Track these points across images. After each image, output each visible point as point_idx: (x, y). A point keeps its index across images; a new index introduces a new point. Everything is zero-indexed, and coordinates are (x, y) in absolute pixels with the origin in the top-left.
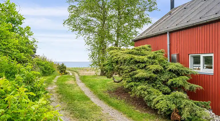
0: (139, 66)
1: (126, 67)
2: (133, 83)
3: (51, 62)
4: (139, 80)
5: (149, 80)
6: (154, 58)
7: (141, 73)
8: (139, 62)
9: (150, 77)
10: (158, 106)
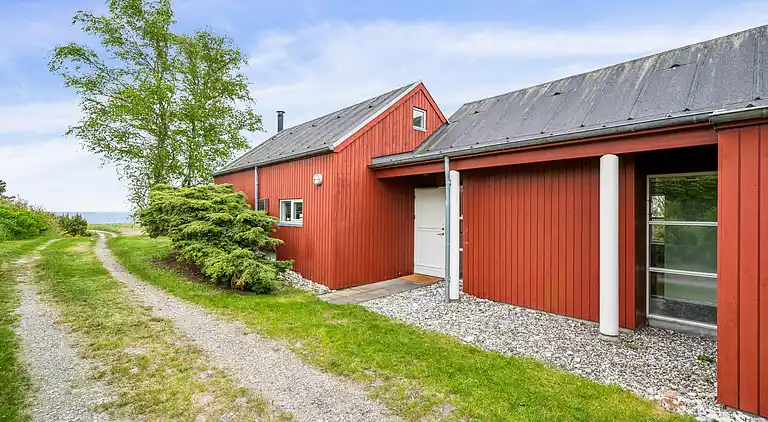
0: (196, 216)
1: (174, 219)
2: (182, 243)
3: (39, 212)
4: (192, 236)
5: (210, 237)
6: (222, 202)
7: (195, 226)
8: (198, 209)
9: (210, 231)
10: (209, 272)
